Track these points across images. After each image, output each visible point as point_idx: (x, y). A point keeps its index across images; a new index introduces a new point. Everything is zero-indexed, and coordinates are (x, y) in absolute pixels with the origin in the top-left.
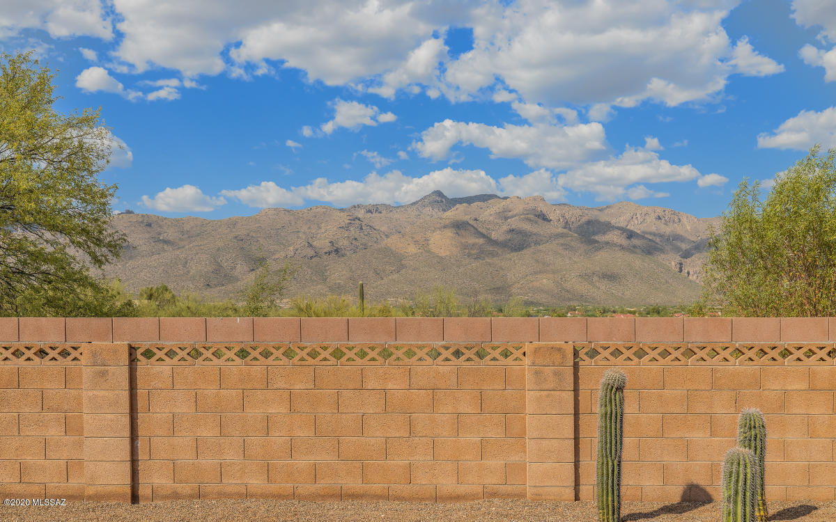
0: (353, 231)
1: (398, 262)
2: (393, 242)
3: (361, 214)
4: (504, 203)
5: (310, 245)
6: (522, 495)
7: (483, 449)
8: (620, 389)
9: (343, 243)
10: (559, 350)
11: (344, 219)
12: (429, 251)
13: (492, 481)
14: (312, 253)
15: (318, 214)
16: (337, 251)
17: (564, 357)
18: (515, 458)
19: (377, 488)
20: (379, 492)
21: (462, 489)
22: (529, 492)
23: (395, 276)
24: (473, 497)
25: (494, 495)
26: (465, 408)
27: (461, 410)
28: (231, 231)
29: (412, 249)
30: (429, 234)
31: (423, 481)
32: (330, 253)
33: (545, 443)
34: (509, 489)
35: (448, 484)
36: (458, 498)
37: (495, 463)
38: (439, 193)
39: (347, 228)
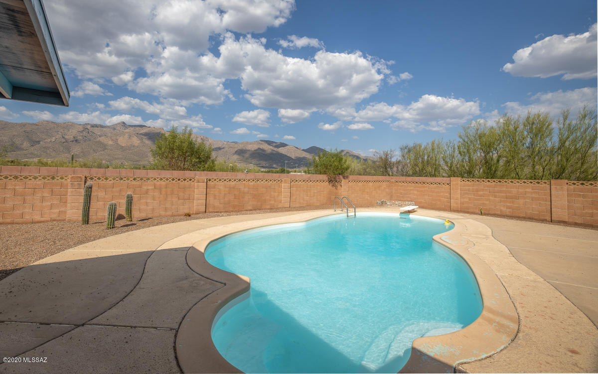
0: (85, 133)
1: (104, 147)
2: (102, 139)
3: (89, 127)
4: (149, 129)
5: (63, 137)
6: (65, 220)
7: (52, 207)
8: (91, 188)
9: (79, 138)
10: (80, 177)
11: (81, 129)
12: (118, 144)
13: (54, 216)
14: (64, 141)
15: (69, 126)
16: (76, 141)
17: (81, 179)
18: (62, 209)
19: (9, 220)
20: (9, 222)
21: (43, 219)
22: (67, 219)
23: (102, 152)
24: (47, 221)
25: (54, 220)
26: (46, 194)
27: (44, 195)
28: (22, 128)
29: (110, 143)
30: (118, 137)
31: (27, 217)
32: (73, 141)
33: (73, 204)
34: (60, 218)
35: (37, 218)
36: (41, 222)
37: (57, 211)
38: (124, 123)
39: (82, 132)
